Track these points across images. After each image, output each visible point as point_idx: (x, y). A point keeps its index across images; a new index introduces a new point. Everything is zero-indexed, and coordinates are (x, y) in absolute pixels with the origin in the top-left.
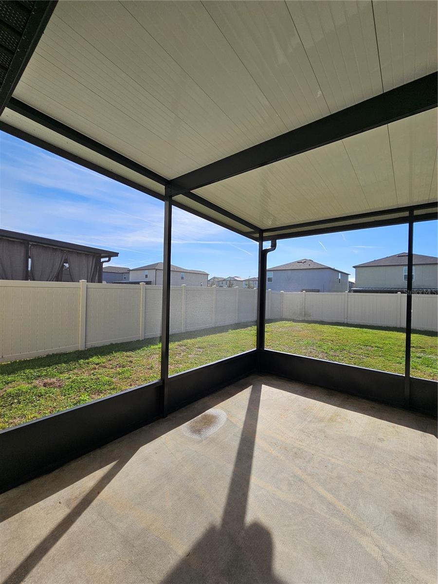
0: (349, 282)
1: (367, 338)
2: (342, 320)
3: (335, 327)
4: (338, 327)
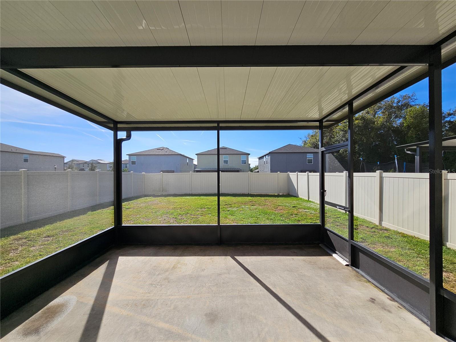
0: (194, 165)
1: (203, 203)
2: (188, 192)
3: (184, 197)
4: (186, 197)
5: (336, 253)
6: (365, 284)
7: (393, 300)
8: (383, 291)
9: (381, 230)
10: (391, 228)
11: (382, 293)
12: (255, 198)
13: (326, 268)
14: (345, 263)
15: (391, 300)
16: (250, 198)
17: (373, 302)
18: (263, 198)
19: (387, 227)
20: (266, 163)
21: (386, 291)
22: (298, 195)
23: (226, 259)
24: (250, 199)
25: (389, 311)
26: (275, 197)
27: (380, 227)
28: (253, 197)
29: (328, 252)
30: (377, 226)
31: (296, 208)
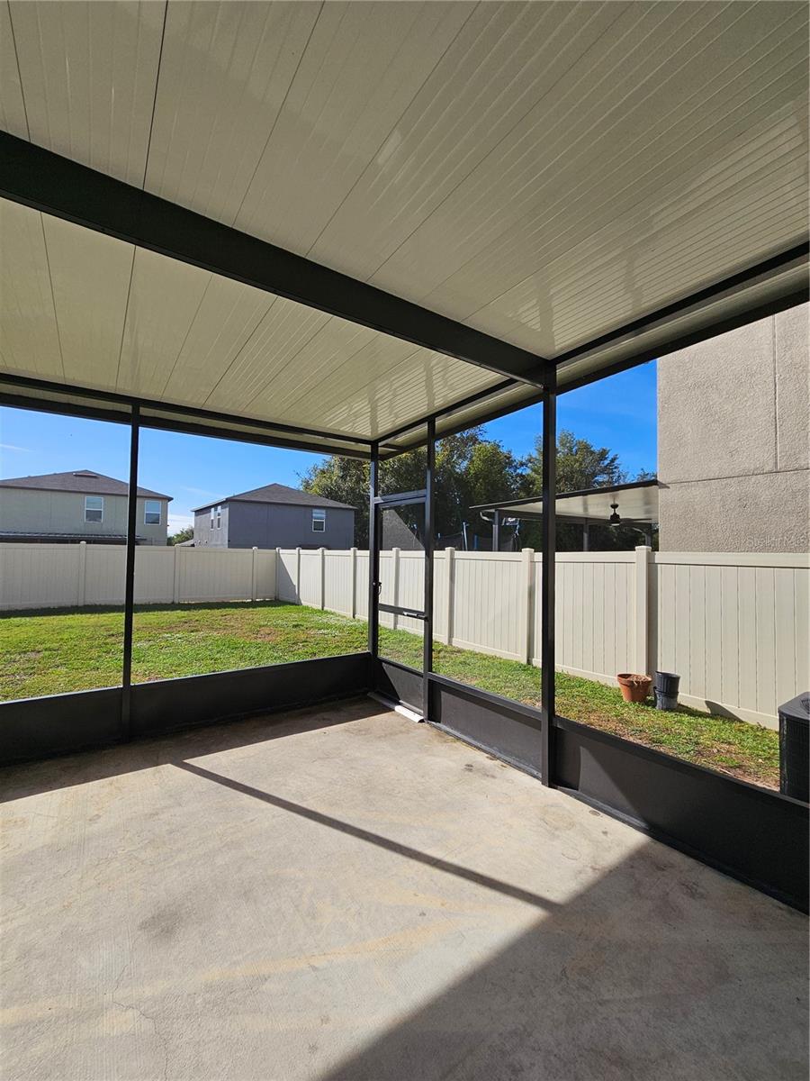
5: (400, 704)
6: (455, 745)
7: (494, 757)
8: (479, 749)
9: (452, 652)
10: (466, 648)
11: (478, 753)
12: (195, 612)
13: (389, 735)
14: (417, 718)
15: (491, 759)
16: (179, 613)
17: (471, 770)
18: (217, 612)
19: (461, 647)
20: (215, 524)
21: (483, 747)
22: (299, 599)
23: (159, 772)
24: (180, 615)
25: (493, 777)
26: (248, 608)
27: (449, 649)
28: (189, 609)
29: (385, 706)
30: (446, 647)
31: (302, 628)
